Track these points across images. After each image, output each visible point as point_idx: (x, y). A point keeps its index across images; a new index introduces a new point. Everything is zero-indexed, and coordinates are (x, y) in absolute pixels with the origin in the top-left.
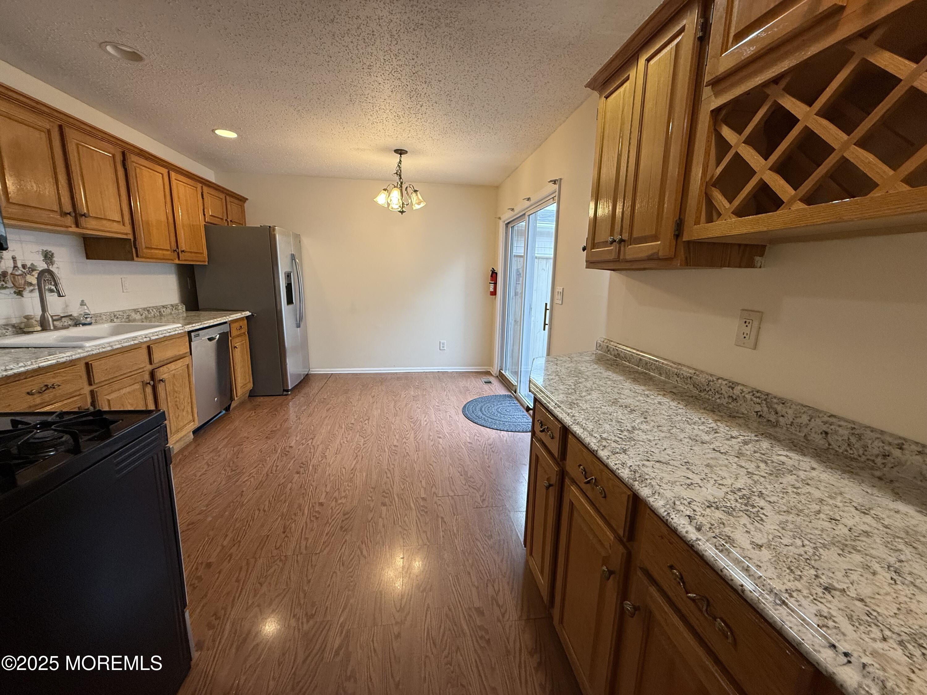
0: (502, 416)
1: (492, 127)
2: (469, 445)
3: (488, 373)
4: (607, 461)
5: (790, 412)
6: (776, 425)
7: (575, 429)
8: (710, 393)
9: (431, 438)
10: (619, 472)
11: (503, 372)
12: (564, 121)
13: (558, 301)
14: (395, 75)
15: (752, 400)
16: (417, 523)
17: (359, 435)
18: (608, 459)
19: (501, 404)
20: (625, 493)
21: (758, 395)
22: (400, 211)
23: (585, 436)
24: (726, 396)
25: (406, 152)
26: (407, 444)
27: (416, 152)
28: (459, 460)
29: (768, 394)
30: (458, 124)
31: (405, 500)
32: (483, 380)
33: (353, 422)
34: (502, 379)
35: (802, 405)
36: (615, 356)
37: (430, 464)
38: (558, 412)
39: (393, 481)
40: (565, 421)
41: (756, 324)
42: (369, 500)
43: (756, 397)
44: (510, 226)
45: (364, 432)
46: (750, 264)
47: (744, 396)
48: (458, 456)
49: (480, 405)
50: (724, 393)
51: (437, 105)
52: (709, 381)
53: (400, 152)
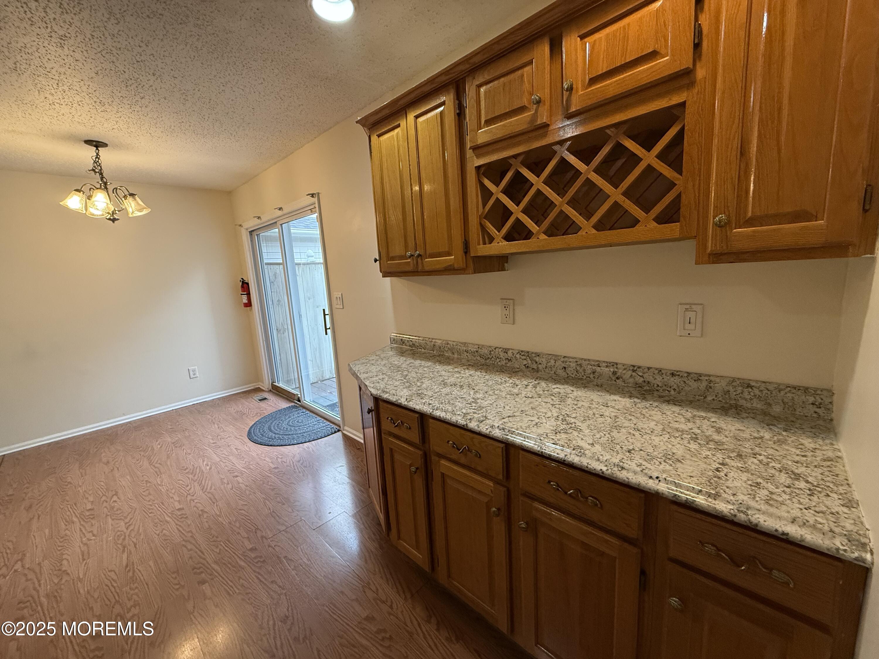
0: (297, 428)
1: (235, 133)
2: (276, 471)
3: (258, 390)
4: (479, 429)
5: (544, 360)
6: (538, 371)
7: (438, 414)
8: (493, 359)
9: (225, 481)
10: (493, 433)
11: (276, 384)
12: (312, 140)
13: (337, 305)
14: (107, 56)
15: (520, 358)
16: (258, 578)
17: (113, 520)
18: (478, 427)
19: (289, 417)
20: (499, 447)
21: (523, 353)
22: (110, 219)
23: (450, 416)
24: (504, 359)
25: (105, 145)
26: (196, 501)
27: (119, 146)
28: (273, 490)
29: (528, 352)
30: (192, 124)
31: (229, 563)
32: (255, 399)
33: (89, 506)
34: (277, 391)
35: (548, 354)
36: (410, 346)
37: (240, 510)
38: (412, 405)
39: (201, 551)
40: (425, 410)
41: (511, 307)
42: (177, 590)
43: (522, 355)
44: (255, 233)
45: (119, 512)
46: (503, 269)
47: (515, 357)
48: (269, 487)
49: (267, 426)
50: (502, 357)
51: (167, 101)
52: (490, 351)
53: (97, 144)
